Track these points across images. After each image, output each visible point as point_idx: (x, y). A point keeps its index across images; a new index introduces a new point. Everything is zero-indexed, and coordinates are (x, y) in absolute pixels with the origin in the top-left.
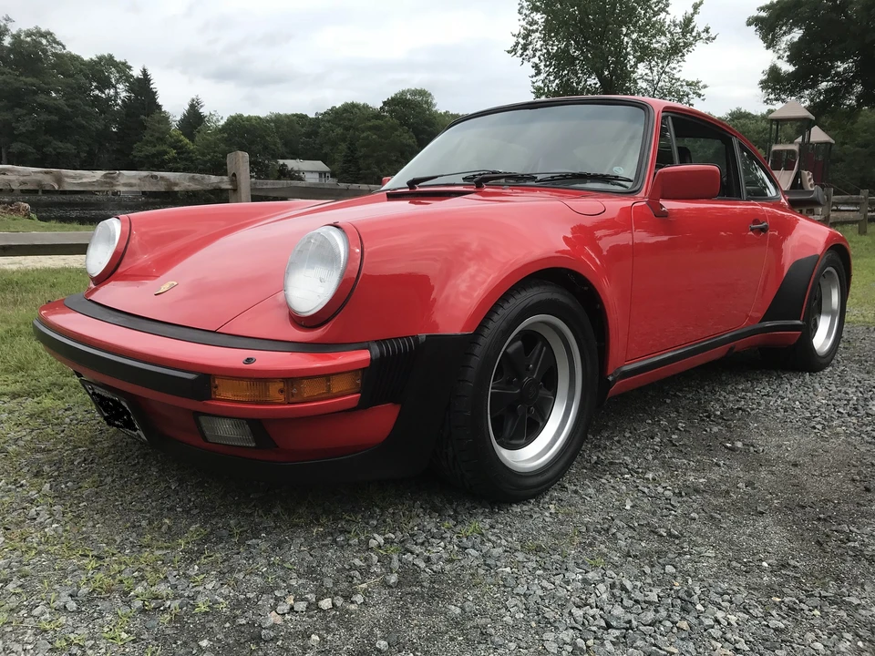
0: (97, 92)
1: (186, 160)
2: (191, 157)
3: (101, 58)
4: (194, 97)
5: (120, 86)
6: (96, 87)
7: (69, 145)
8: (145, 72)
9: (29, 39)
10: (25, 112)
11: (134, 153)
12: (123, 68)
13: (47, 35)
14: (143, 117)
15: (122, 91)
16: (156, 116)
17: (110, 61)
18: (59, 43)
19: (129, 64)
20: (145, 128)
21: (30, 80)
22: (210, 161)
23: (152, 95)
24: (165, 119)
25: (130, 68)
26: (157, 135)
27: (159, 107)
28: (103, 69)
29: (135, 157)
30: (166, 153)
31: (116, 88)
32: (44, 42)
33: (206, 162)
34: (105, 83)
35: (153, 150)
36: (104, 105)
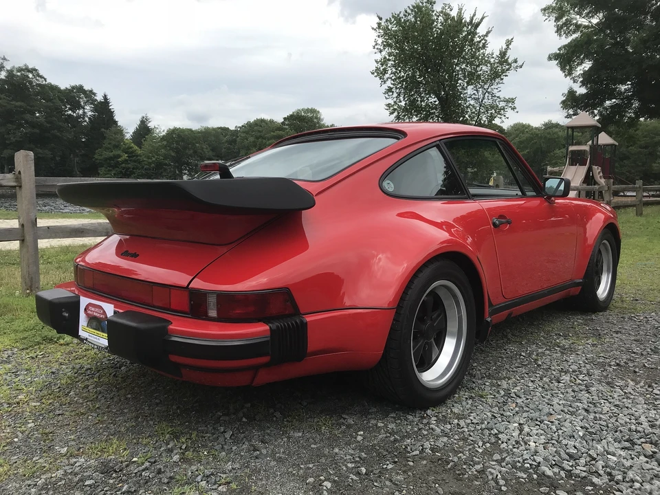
0: (70, 112)
1: (135, 161)
2: (139, 159)
3: (73, 88)
4: (144, 115)
5: (88, 107)
6: (70, 109)
7: (46, 151)
8: (105, 97)
9: (19, 74)
10: (15, 127)
11: (96, 156)
12: (90, 94)
13: (33, 71)
14: (103, 130)
15: (89, 111)
16: (113, 129)
17: (80, 89)
18: (41, 77)
19: (94, 91)
20: (105, 138)
21: (18, 104)
22: (153, 162)
23: (110, 114)
24: (120, 132)
25: (95, 94)
26: (114, 143)
27: (116, 122)
28: (75, 95)
29: (97, 159)
30: (119, 156)
31: (84, 109)
32: (31, 76)
33: (150, 163)
34: (76, 106)
35: (111, 154)
36: (75, 121)
